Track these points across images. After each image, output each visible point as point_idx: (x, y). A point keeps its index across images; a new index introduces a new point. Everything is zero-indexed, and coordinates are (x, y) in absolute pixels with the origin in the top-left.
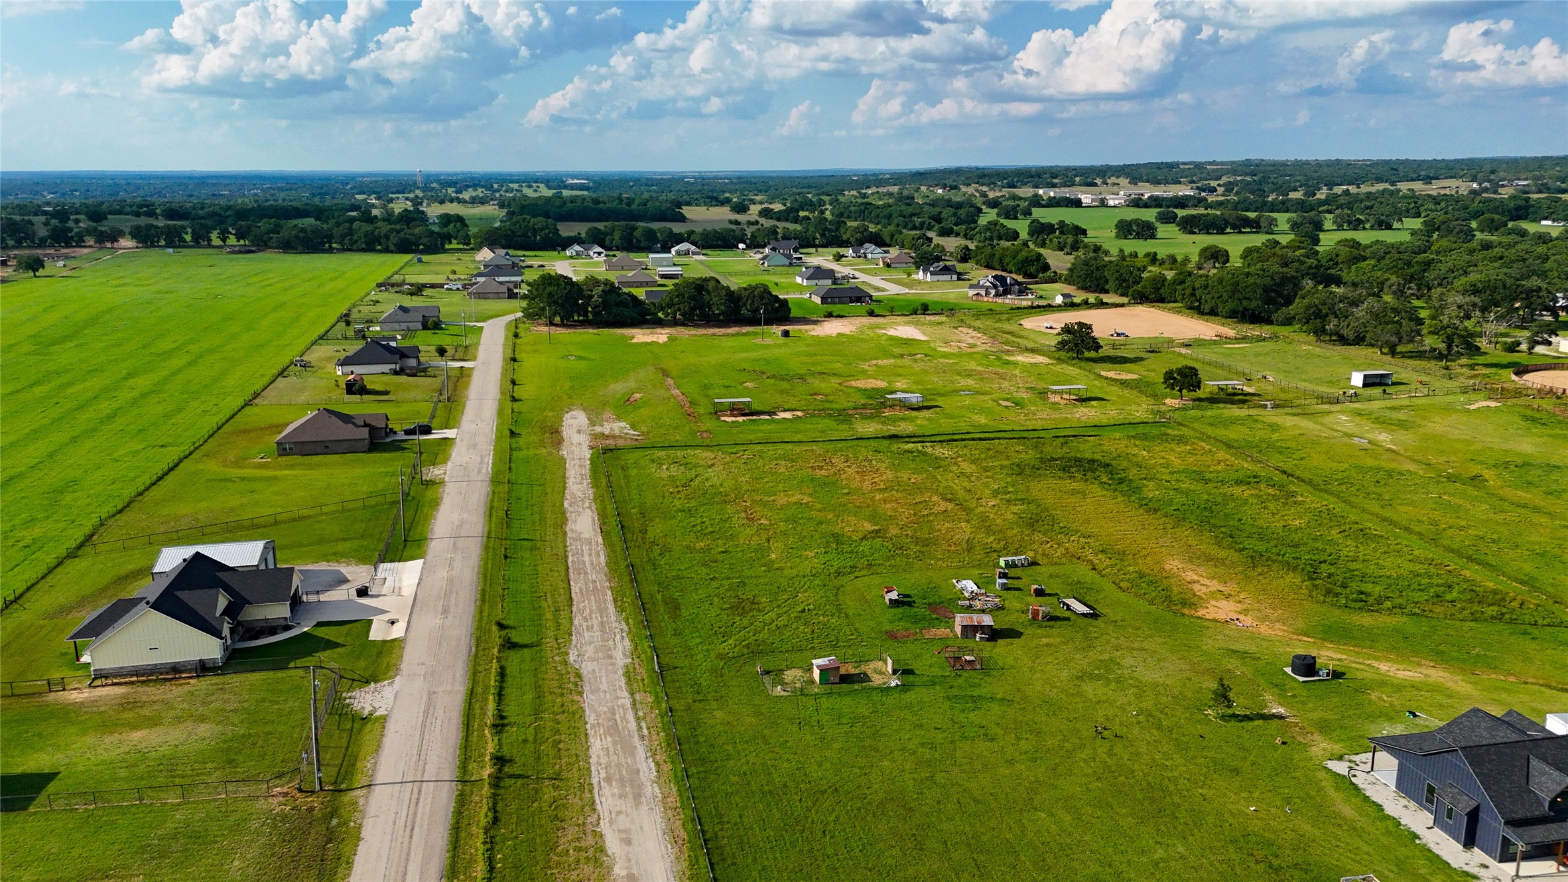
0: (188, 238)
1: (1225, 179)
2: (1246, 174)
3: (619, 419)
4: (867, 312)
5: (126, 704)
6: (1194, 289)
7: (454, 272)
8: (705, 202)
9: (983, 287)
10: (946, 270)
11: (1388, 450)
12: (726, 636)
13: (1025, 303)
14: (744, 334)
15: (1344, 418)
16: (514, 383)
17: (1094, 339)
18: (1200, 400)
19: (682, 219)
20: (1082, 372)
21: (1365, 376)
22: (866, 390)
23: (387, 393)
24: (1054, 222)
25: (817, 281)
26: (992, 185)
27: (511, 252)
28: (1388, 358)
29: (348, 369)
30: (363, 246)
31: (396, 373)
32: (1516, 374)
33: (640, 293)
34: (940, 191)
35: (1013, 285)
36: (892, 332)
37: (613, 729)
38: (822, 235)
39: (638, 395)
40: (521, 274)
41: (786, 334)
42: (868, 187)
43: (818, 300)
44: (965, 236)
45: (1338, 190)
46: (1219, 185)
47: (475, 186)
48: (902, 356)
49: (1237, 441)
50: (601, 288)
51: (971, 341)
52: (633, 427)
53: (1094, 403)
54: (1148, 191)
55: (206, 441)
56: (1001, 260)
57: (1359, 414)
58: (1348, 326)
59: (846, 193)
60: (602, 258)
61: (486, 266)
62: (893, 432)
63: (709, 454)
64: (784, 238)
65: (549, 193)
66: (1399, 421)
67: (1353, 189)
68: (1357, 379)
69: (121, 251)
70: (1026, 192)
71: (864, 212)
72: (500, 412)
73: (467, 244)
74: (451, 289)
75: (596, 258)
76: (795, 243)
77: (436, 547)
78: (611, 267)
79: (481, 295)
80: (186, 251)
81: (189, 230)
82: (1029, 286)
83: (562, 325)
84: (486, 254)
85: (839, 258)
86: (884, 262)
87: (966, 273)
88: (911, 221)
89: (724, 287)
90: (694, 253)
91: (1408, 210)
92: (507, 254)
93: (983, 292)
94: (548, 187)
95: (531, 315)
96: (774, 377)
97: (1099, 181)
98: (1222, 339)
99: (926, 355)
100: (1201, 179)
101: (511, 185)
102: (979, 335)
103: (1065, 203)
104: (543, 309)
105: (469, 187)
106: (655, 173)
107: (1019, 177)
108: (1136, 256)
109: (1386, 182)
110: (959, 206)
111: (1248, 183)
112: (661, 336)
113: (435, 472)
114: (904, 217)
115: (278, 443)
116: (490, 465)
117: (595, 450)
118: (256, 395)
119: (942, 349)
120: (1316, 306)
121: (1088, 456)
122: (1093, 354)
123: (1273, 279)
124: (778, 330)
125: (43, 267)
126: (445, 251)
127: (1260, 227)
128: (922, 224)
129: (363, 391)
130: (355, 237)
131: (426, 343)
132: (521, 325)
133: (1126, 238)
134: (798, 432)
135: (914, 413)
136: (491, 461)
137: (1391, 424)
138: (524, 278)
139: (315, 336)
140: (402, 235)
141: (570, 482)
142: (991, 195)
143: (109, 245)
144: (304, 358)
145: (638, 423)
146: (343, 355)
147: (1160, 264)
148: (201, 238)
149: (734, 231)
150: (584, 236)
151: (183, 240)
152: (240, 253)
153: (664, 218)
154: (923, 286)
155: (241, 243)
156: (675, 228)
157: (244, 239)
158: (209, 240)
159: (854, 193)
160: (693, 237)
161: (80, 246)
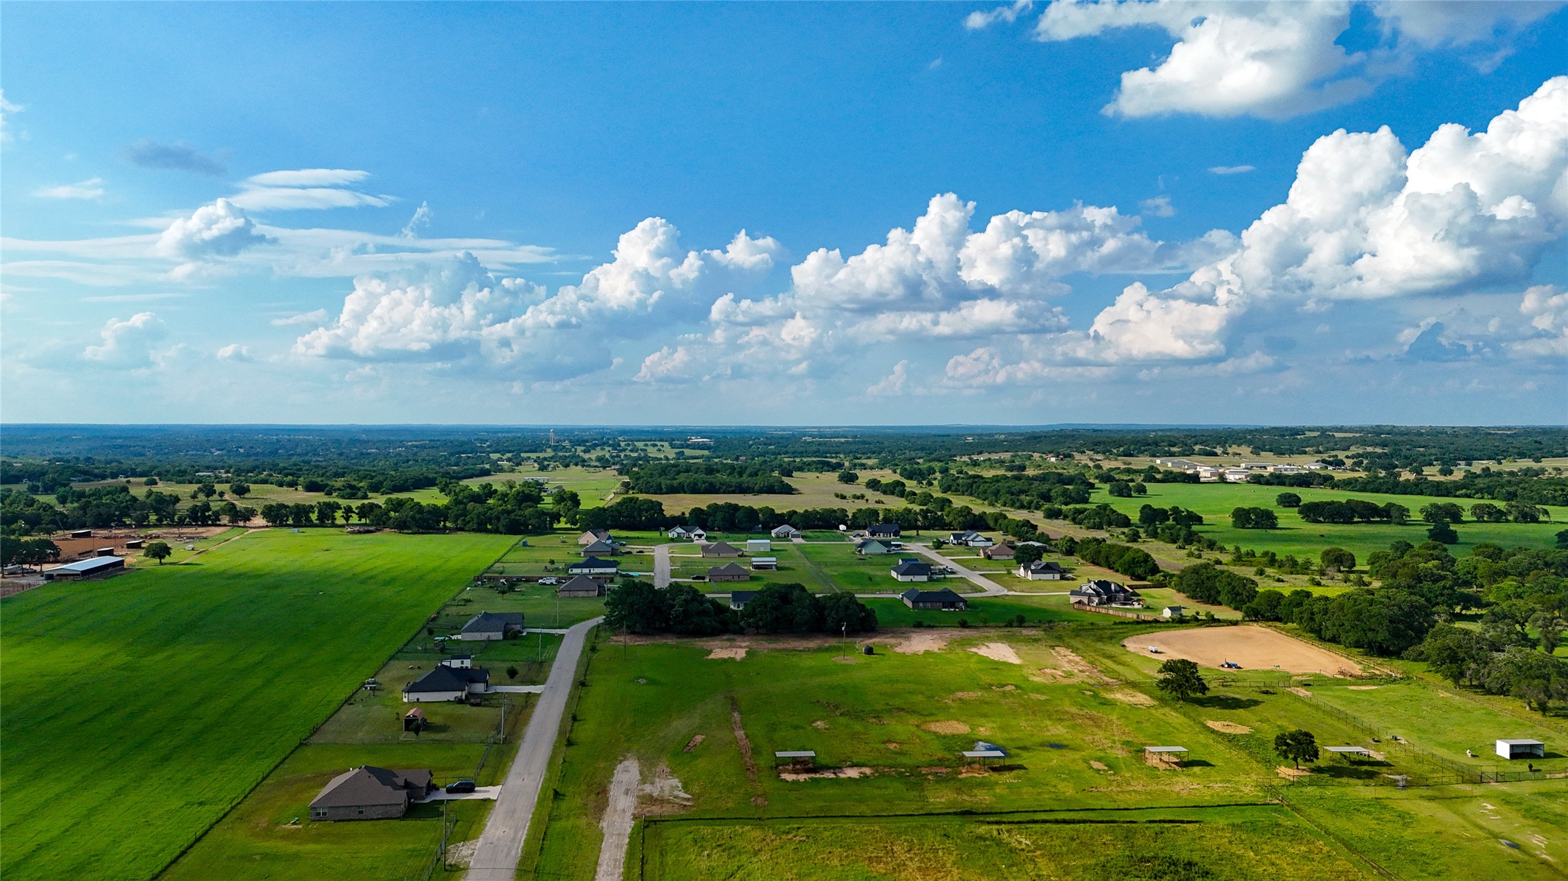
0: (315, 515)
1: (1354, 450)
2: (1376, 445)
3: (673, 774)
4: (959, 623)
6: (1312, 614)
7: (554, 561)
8: (817, 469)
9: (1085, 594)
10: (1049, 568)
11: (1544, 863)
13: (1131, 616)
14: (827, 650)
15: (1490, 807)
16: (575, 719)
17: (1199, 679)
18: (1319, 770)
19: (790, 492)
20: (1187, 720)
21: (1512, 747)
22: (945, 737)
23: (445, 729)
24: (1167, 507)
25: (912, 577)
26: (1107, 452)
27: (614, 535)
28: (1538, 716)
29: (415, 697)
30: (475, 527)
31: (460, 702)
34: (1053, 459)
35: (1118, 592)
36: (983, 651)
38: (925, 516)
39: (699, 738)
40: (618, 564)
41: (870, 650)
42: (980, 453)
43: (910, 604)
44: (1074, 520)
45: (1477, 467)
46: (1347, 457)
47: (603, 444)
48: (990, 686)
49: (1361, 839)
50: (683, 597)
51: (1067, 667)
52: (685, 787)
53: (1196, 769)
54: (1272, 465)
55: (246, 797)
56: (1107, 558)
57: (1506, 800)
58: (1489, 674)
59: (958, 458)
60: (702, 542)
61: (585, 554)
62: (968, 806)
63: (758, 833)
64: (885, 520)
65: (672, 455)
66: (1556, 815)
67: (1493, 466)
68: (1503, 749)
69: (251, 531)
70: (1141, 462)
71: (972, 486)
72: (551, 762)
73: (572, 524)
74: (545, 584)
75: (696, 542)
76: (896, 526)
78: (708, 551)
79: (572, 594)
80: (309, 531)
82: (1137, 591)
83: (643, 634)
84: (589, 538)
85: (939, 544)
86: (985, 553)
87: (1070, 571)
88: (1018, 500)
90: (793, 536)
91: (1554, 498)
92: (611, 538)
93: (1085, 600)
94: (673, 447)
95: (612, 623)
96: (847, 714)
97: (1219, 450)
98: (1346, 678)
99: (1016, 686)
100: (1327, 450)
101: (638, 443)
102: (1078, 659)
103: (1180, 478)
104: (624, 617)
105: (597, 445)
106: (776, 429)
107: (1136, 445)
108: (1253, 555)
109: (1530, 457)
110: (1070, 480)
111: (1379, 456)
112: (739, 650)
113: (463, 852)
114: (1012, 494)
115: (313, 808)
116: (522, 844)
117: (638, 820)
118: (315, 730)
119: (1036, 679)
120: (1450, 648)
121: (1185, 855)
122: (1196, 695)
123: (1400, 608)
124: (862, 643)
125: (169, 554)
126: (553, 531)
127: (1391, 517)
128: (1030, 502)
130: (468, 518)
131: (502, 658)
132: (601, 634)
133: (1243, 527)
134: (861, 801)
135: (995, 776)
136: (524, 837)
137: (1546, 820)
140: (512, 516)
141: (601, 871)
142: (1107, 465)
143: (241, 524)
144: (378, 679)
145: (692, 780)
146: (415, 676)
147: (1280, 567)
148: (326, 516)
149: (835, 511)
150: (687, 515)
151: (309, 520)
152: (359, 532)
153: (770, 490)
154: (1024, 586)
155: (363, 521)
156: (779, 504)
157: (365, 517)
158: (334, 519)
159: (966, 458)
160: (794, 518)
161: (214, 525)
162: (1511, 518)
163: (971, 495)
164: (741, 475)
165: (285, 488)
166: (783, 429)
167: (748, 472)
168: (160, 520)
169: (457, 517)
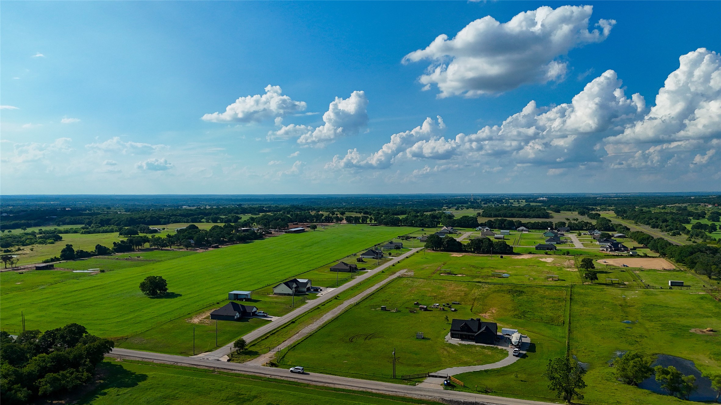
3: (414, 272)
16: (399, 262)
18: (598, 283)
21: (671, 282)
23: (366, 262)
29: (363, 256)
30: (410, 225)
31: (373, 258)
34: (711, 206)
36: (542, 259)
39: (427, 268)
41: (502, 257)
43: (535, 248)
69: (341, 224)
73: (442, 225)
77: (342, 286)
78: (483, 234)
80: (359, 225)
81: (361, 218)
83: (436, 250)
86: (594, 237)
92: (452, 229)
93: (605, 250)
95: (427, 247)
102: (573, 263)
113: (356, 277)
115: (330, 268)
118: (338, 260)
125: (316, 228)
126: (434, 227)
129: (360, 261)
132: (423, 250)
137: (647, 294)
144: (357, 254)
145: (417, 273)
146: (362, 253)
148: (364, 221)
149: (547, 222)
150: (487, 223)
151: (359, 221)
157: (376, 221)
158: (367, 221)
160: (529, 224)
161: (332, 222)
168: (317, 221)
169: (404, 222)
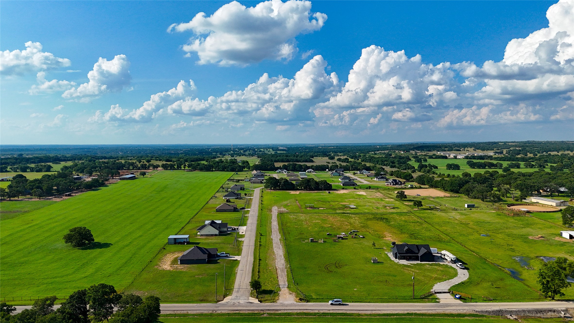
0: (176, 167)
3: (284, 208)
4: (354, 188)
5: (206, 238)
7: (247, 177)
8: (322, 156)
9: (389, 182)
10: (383, 178)
12: (297, 237)
13: (400, 187)
14: (319, 193)
15: (456, 214)
16: (262, 201)
17: (405, 195)
19: (312, 161)
20: (399, 203)
21: (468, 205)
22: (343, 205)
23: (234, 202)
25: (344, 180)
26: (422, 151)
27: (261, 171)
28: (478, 200)
29: (226, 197)
31: (236, 199)
32: (508, 206)
33: (294, 182)
34: (402, 152)
35: (399, 182)
36: (358, 193)
37: (277, 243)
38: (352, 167)
39: (289, 204)
40: (264, 177)
41: (329, 193)
42: (379, 151)
43: (342, 185)
44: (398, 168)
47: (249, 150)
48: (357, 198)
50: (284, 181)
51: (378, 196)
52: (287, 210)
53: (396, 209)
54: (477, 153)
55: (201, 209)
59: (370, 153)
60: (286, 173)
61: (255, 175)
62: (344, 212)
63: (302, 214)
64: (340, 168)
65: (273, 153)
68: (466, 206)
70: (432, 153)
71: (371, 160)
72: (259, 206)
73: (249, 169)
74: (246, 181)
75: (285, 173)
76: (343, 169)
77: (248, 225)
78: (288, 176)
79: (254, 183)
81: (176, 165)
82: (404, 183)
83: (274, 190)
84: (255, 172)
85: (354, 174)
86: (367, 175)
87: (388, 179)
88: (383, 163)
89: (315, 181)
90: (313, 172)
92: (260, 172)
93: (389, 184)
94: (273, 150)
95: (266, 187)
96: (322, 201)
98: (445, 197)
99: (363, 198)
100: (502, 149)
101: (261, 149)
102: (381, 194)
103: (442, 157)
104: (269, 186)
105: (247, 150)
106: (309, 144)
108: (444, 175)
110: (404, 158)
112: (298, 192)
113: (246, 215)
114: (382, 161)
115: (216, 209)
117: (278, 213)
118: (208, 202)
119: (369, 197)
122: (405, 199)
124: (327, 192)
125: (146, 175)
126: (244, 171)
127: (497, 167)
128: (387, 164)
129: (230, 202)
130: (219, 167)
131: (242, 193)
132: (264, 190)
133: (450, 170)
134: (323, 212)
135: (352, 209)
138: (265, 178)
139: (216, 191)
140: (232, 166)
141: (273, 218)
142: (419, 154)
143: (156, 169)
144: (215, 195)
146: (224, 195)
148: (179, 167)
149: (325, 165)
150: (281, 167)
151: (174, 168)
152: (190, 171)
153: (306, 161)
154: (375, 182)
155: (189, 168)
156: (309, 164)
157: (190, 167)
158: (181, 168)
159: (373, 153)
160: (313, 167)
161: (150, 169)
162: (536, 167)
163: (370, 162)
164: (297, 157)
165: (158, 161)
166: (312, 145)
167: (299, 156)
169: (216, 167)
